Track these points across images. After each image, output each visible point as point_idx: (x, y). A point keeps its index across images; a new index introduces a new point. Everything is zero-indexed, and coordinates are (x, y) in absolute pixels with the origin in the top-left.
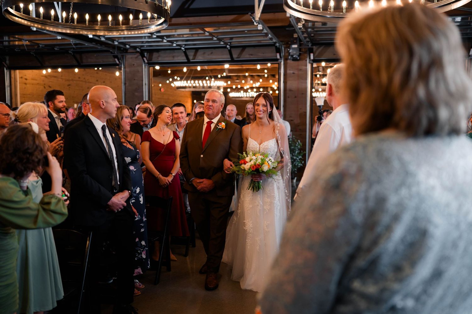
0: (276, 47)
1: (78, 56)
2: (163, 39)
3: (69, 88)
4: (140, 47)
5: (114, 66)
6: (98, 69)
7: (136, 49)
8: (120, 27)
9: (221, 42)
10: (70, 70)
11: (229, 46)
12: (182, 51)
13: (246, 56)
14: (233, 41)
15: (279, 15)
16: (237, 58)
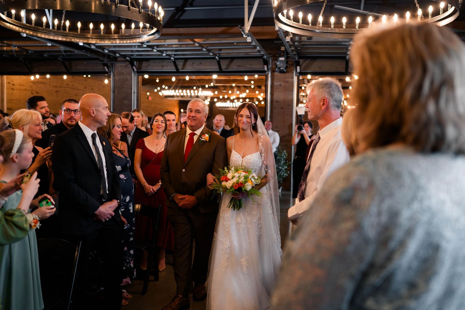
0: (264, 59)
1: (67, 63)
2: (153, 48)
3: (57, 94)
4: (129, 56)
5: (103, 74)
6: (87, 76)
7: (126, 58)
8: (111, 35)
9: (211, 53)
10: (58, 77)
11: (218, 57)
12: (171, 60)
13: (234, 67)
14: (222, 52)
15: (267, 29)
16: (225, 69)
